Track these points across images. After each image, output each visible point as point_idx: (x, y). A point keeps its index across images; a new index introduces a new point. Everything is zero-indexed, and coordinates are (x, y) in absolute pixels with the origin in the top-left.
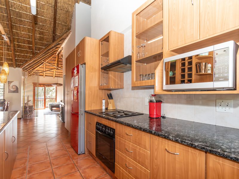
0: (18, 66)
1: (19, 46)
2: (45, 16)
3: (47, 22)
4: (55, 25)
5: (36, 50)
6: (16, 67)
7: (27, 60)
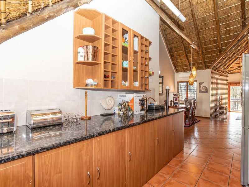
0: (208, 67)
1: (206, 49)
2: (229, 4)
3: (233, 10)
4: (243, 8)
5: (223, 47)
6: (206, 69)
7: (214, 60)
